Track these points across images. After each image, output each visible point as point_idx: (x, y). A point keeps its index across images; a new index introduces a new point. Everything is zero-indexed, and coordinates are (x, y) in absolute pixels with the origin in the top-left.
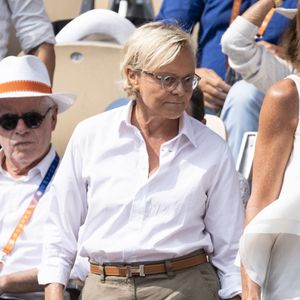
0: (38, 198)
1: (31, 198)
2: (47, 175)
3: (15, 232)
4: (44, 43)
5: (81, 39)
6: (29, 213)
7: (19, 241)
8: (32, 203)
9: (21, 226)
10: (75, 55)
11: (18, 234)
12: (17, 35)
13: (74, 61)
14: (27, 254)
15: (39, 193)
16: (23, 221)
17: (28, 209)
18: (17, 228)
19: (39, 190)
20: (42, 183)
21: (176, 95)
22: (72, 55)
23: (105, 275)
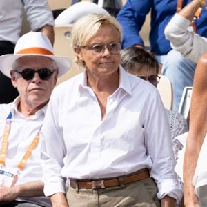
13: (67, 37)
16: (32, 147)
17: (35, 139)
21: (105, 57)
22: (66, 34)
23: (79, 188)
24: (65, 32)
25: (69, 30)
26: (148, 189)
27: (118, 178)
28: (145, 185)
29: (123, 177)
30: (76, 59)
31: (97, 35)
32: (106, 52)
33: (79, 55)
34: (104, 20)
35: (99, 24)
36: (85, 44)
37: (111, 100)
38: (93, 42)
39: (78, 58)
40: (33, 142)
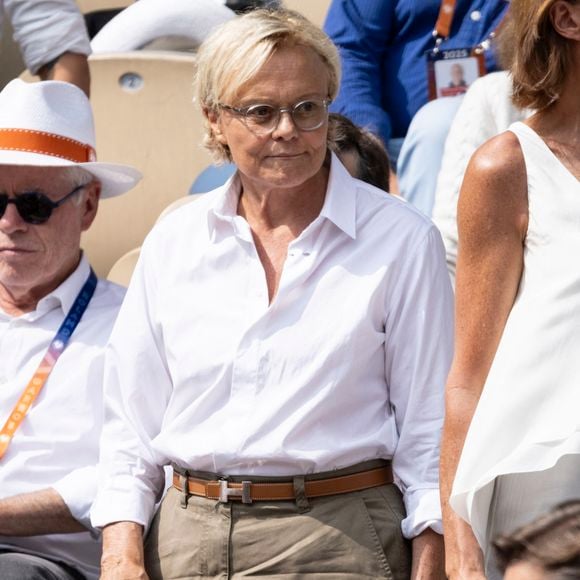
0: (55, 354)
1: (43, 353)
2: (73, 310)
3: (11, 419)
4: (67, 53)
5: (140, 48)
6: (38, 382)
8: (45, 363)
9: (22, 408)
10: (128, 77)
11: (17, 423)
12: (16, 37)
13: (127, 89)
14: (32, 461)
15: (58, 345)
16: (27, 398)
17: (37, 376)
18: (16, 411)
19: (57, 338)
20: (64, 326)
21: (280, 139)
22: (123, 78)
23: (189, 495)
24: (121, 72)
25: (132, 69)
26: (373, 517)
27: (290, 480)
28: (369, 505)
29: (307, 478)
30: (206, 137)
31: (262, 76)
32: (284, 126)
33: (215, 128)
34: (283, 35)
35: (268, 46)
36: (227, 100)
38: (248, 97)
39: (212, 135)
40: (31, 385)
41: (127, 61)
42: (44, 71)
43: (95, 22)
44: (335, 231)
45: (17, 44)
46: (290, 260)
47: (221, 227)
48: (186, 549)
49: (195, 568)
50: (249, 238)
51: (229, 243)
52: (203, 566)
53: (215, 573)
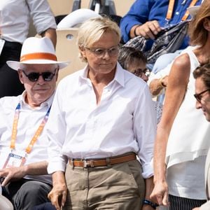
0: (46, 120)
1: (42, 120)
4: (50, 28)
5: (73, 27)
6: (41, 129)
7: (35, 145)
8: (43, 123)
9: (36, 136)
10: (69, 36)
11: (35, 141)
12: (34, 24)
13: (68, 39)
14: (40, 152)
17: (40, 127)
21: (105, 59)
22: (67, 36)
23: (74, 166)
24: (67, 34)
25: (70, 33)
26: (131, 169)
27: (105, 159)
28: (130, 166)
29: (110, 158)
30: (80, 54)
33: (83, 53)
36: (89, 46)
37: (107, 90)
40: (39, 129)
41: (68, 31)
42: (42, 34)
43: (58, 19)
44: (118, 84)
45: (34, 26)
46: (104, 92)
47: (82, 81)
48: (75, 182)
49: (78, 188)
50: (91, 85)
51: (85, 86)
52: (80, 187)
53: (84, 189)
